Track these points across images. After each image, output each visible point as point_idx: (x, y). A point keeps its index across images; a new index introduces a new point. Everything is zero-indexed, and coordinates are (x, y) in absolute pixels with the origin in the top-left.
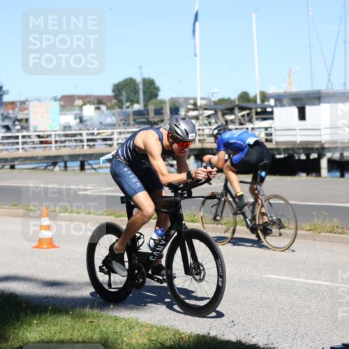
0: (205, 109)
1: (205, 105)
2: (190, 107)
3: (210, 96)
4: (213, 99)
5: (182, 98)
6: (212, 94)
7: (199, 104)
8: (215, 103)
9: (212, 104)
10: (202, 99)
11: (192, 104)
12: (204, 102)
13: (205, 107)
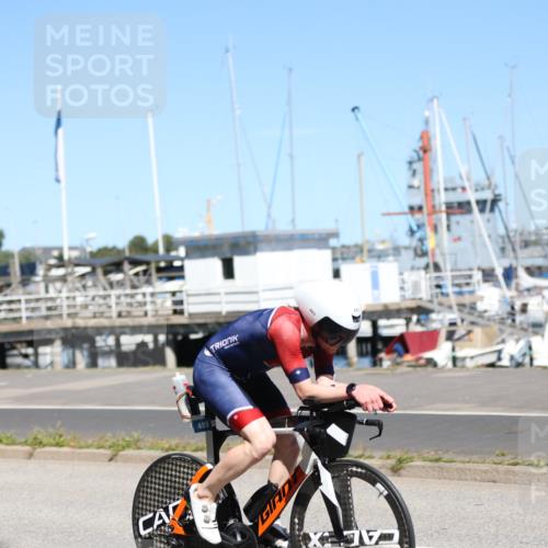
0: (77, 265)
1: (76, 258)
2: (53, 262)
3: (84, 244)
4: (89, 249)
5: (39, 248)
6: (87, 240)
7: (66, 257)
8: (93, 255)
9: (88, 256)
10: (71, 248)
11: (56, 258)
12: (75, 254)
13: (76, 262)
